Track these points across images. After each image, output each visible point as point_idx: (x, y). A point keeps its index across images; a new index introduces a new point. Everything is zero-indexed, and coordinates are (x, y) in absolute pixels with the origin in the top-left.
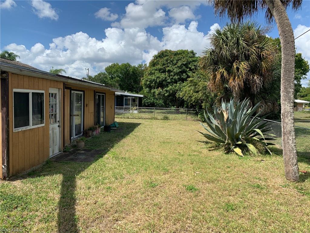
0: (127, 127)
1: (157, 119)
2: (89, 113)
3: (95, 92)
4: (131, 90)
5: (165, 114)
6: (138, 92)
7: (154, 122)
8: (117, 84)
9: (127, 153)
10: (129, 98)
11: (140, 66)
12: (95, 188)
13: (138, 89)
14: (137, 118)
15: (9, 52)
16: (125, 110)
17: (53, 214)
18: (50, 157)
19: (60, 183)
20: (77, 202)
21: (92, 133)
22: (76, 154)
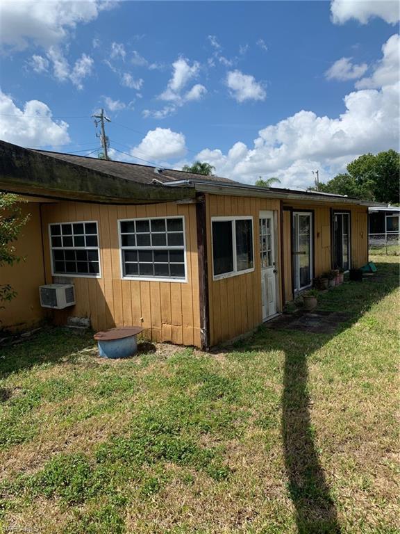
2: (322, 248)
3: (332, 211)
8: (370, 192)
10: (394, 215)
12: (341, 382)
15: (202, 163)
16: (388, 240)
17: (274, 416)
18: (264, 321)
19: (281, 365)
20: (312, 402)
21: (329, 282)
22: (305, 318)
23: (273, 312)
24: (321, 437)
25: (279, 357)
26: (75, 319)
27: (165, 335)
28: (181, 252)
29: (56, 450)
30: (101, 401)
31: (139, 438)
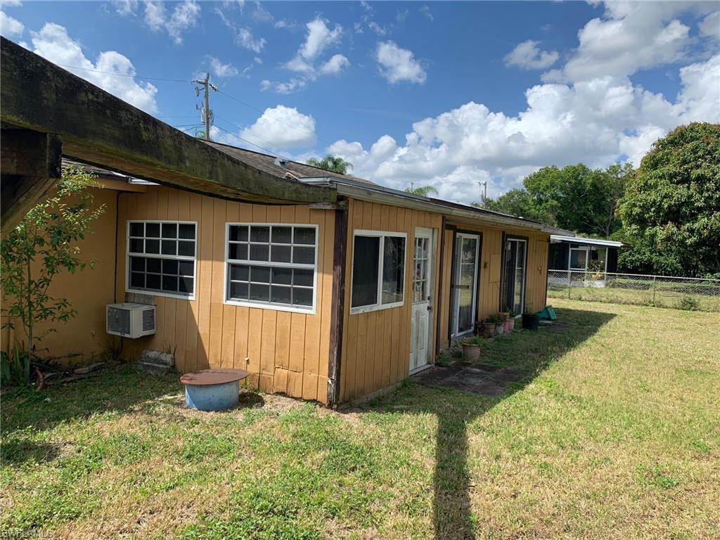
0: (577, 322)
1: (660, 306)
2: (489, 283)
3: (505, 236)
4: (586, 230)
5: (688, 292)
6: (605, 234)
7: (653, 312)
8: (550, 215)
9: (584, 387)
10: (581, 248)
11: (614, 170)
12: (510, 460)
13: (605, 228)
14: (603, 299)
15: (336, 158)
16: (572, 279)
17: (424, 499)
18: (410, 373)
19: (433, 433)
20: (473, 484)
21: (495, 328)
22: (464, 374)
23: (422, 362)
24: (485, 529)
25: (430, 422)
26: (152, 354)
27: (278, 384)
28: (311, 273)
29: (125, 531)
30: (188, 468)
31: (241, 520)
